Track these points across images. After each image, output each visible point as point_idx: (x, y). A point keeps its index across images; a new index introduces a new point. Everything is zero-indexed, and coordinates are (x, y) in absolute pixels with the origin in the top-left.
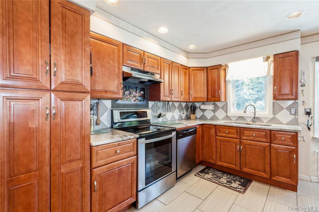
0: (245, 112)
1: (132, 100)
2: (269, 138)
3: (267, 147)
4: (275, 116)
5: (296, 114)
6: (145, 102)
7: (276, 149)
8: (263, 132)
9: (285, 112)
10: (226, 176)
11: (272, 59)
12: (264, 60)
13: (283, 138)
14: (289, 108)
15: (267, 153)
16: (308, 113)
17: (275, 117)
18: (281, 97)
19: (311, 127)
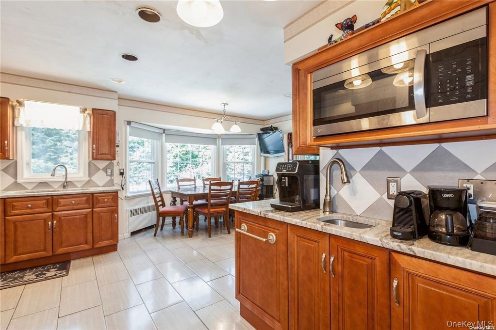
0: (53, 175)
2: (91, 202)
3: (88, 213)
4: (92, 178)
5: (112, 175)
7: (99, 213)
8: (83, 197)
9: (101, 174)
10: (29, 272)
11: (89, 111)
12: (81, 112)
13: (106, 200)
14: (105, 170)
15: (89, 220)
16: (122, 174)
17: (90, 179)
18: (100, 157)
19: (124, 187)
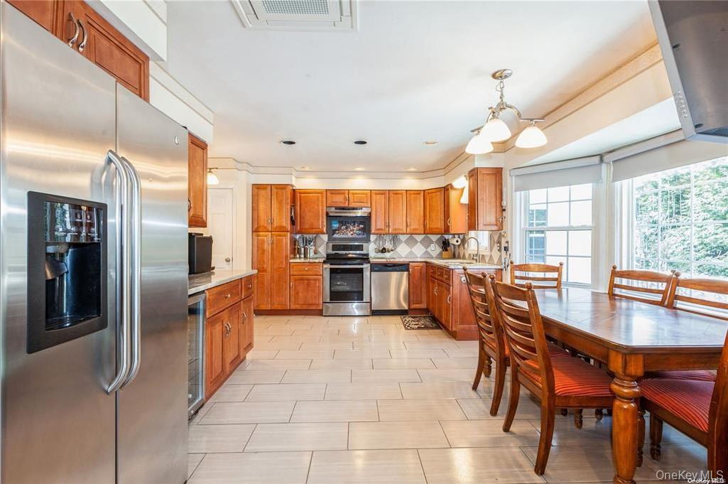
1: (349, 234)
6: (365, 236)
16: (506, 249)
